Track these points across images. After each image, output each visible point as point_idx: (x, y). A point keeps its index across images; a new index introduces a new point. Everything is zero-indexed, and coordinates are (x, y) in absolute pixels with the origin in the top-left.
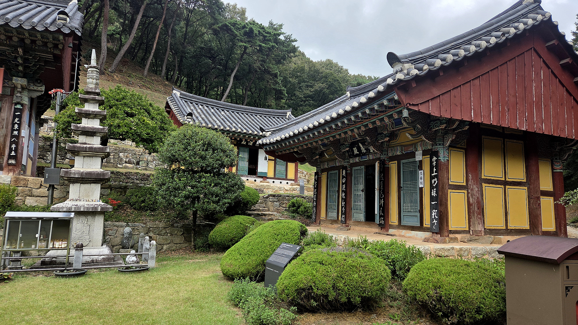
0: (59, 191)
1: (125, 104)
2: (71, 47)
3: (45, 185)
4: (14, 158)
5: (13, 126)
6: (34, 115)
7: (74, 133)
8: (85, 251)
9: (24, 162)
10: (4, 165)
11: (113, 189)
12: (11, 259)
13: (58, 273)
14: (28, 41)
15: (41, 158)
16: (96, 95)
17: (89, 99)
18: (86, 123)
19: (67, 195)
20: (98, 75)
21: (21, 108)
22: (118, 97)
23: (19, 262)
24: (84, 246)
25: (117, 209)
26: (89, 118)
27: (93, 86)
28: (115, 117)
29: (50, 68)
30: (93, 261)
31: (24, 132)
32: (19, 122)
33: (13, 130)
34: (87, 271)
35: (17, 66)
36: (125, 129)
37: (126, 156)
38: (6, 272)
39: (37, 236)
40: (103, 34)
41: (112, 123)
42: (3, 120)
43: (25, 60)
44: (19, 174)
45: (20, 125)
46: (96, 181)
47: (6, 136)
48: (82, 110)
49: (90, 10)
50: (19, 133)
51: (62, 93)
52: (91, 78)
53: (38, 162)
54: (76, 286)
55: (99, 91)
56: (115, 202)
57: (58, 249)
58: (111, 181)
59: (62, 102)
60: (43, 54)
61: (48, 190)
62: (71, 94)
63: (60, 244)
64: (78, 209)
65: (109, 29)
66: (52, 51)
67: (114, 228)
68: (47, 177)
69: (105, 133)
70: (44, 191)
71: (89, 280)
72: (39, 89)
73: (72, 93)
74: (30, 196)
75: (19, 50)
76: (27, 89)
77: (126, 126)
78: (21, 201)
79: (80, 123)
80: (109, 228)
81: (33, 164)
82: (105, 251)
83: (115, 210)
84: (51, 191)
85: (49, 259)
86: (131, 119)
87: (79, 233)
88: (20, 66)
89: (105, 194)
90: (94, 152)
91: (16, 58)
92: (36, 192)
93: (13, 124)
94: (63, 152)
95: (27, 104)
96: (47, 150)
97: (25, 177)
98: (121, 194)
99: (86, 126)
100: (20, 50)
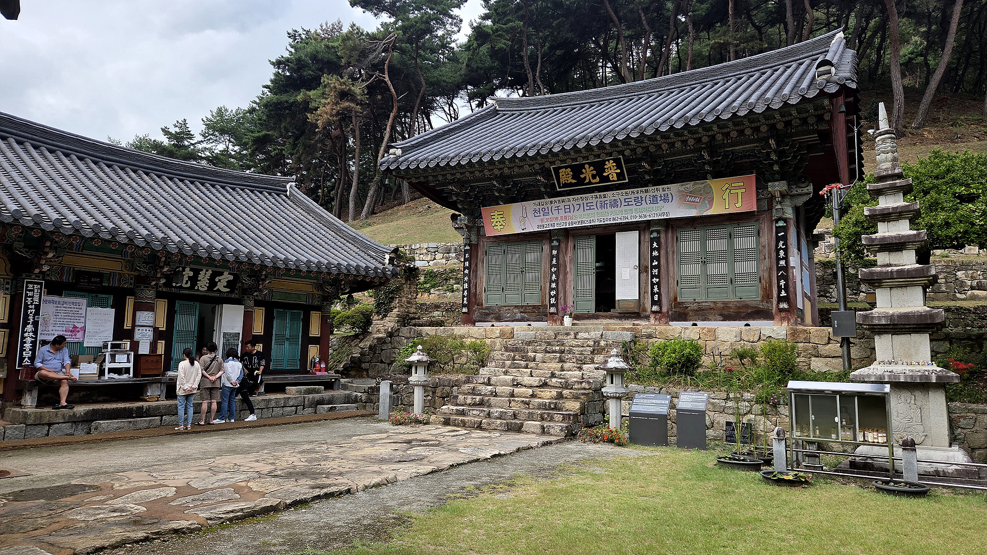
0: (857, 347)
1: (954, 181)
2: (843, 112)
3: (835, 338)
4: (786, 299)
5: (778, 254)
6: (802, 232)
7: (867, 249)
8: (920, 453)
9: (800, 306)
10: (774, 311)
11: (955, 342)
12: (804, 453)
13: (879, 484)
14: (780, 126)
15: (822, 296)
16: (896, 178)
17: (885, 188)
18: (885, 231)
19: (871, 354)
20: (895, 144)
21: (785, 224)
22: (936, 172)
23: (817, 459)
24: (917, 444)
25: (968, 379)
26: (890, 221)
27: (888, 165)
28: (937, 210)
29: (816, 154)
30: (937, 473)
31: (794, 261)
32: (784, 247)
33: (778, 259)
34: (930, 489)
35: (771, 165)
36: (961, 228)
37: (972, 277)
38: (802, 471)
39: (837, 419)
40: (893, 68)
41: (932, 221)
42: (764, 247)
43: (781, 154)
44: (796, 323)
45: (786, 251)
46: (918, 328)
47: (770, 269)
48: (875, 210)
49: (865, 36)
50: (787, 263)
51: (840, 189)
52: (883, 152)
53: (819, 302)
54: (915, 513)
55: (900, 170)
56: (963, 366)
57: (873, 444)
58: (947, 326)
59: (841, 204)
60: (803, 137)
61: (841, 346)
62: (853, 187)
63: (875, 436)
64: (895, 379)
65: (901, 53)
66: (816, 127)
67: (968, 414)
68: (836, 326)
69: (922, 241)
70: (835, 347)
71: (937, 506)
72: (805, 190)
73: (854, 184)
74: (815, 356)
75: (770, 142)
76: (788, 195)
77: (961, 222)
78: (805, 364)
79: (875, 233)
80: (958, 415)
81: (812, 306)
82: (958, 457)
83: (964, 380)
84: (845, 347)
85: (861, 460)
86: (970, 205)
87: (905, 421)
88: (775, 165)
89: (941, 350)
90: (908, 278)
91: (768, 154)
92: (824, 350)
93: (777, 251)
94: (853, 283)
95: (792, 217)
96: (830, 281)
97: (805, 328)
98: (972, 351)
99: (887, 234)
100: (772, 142)
